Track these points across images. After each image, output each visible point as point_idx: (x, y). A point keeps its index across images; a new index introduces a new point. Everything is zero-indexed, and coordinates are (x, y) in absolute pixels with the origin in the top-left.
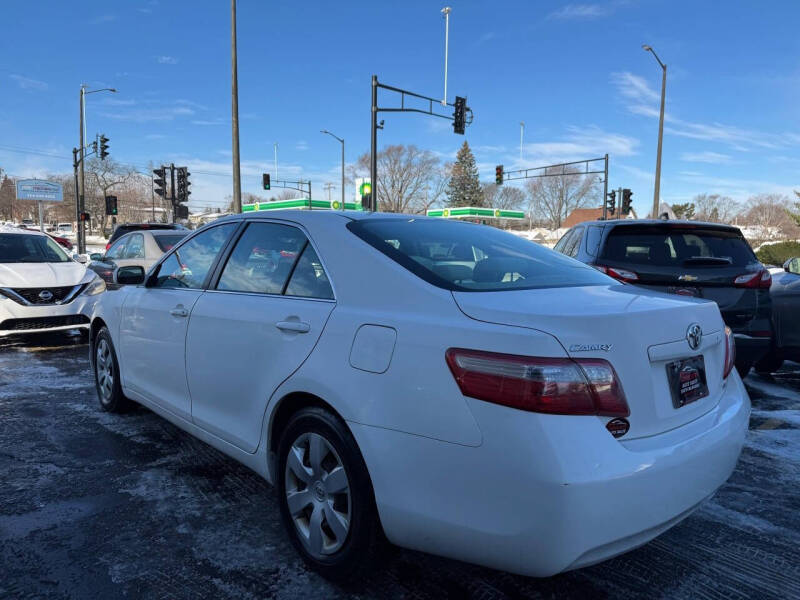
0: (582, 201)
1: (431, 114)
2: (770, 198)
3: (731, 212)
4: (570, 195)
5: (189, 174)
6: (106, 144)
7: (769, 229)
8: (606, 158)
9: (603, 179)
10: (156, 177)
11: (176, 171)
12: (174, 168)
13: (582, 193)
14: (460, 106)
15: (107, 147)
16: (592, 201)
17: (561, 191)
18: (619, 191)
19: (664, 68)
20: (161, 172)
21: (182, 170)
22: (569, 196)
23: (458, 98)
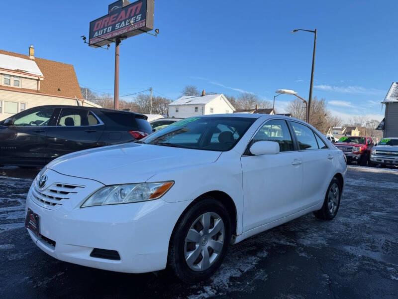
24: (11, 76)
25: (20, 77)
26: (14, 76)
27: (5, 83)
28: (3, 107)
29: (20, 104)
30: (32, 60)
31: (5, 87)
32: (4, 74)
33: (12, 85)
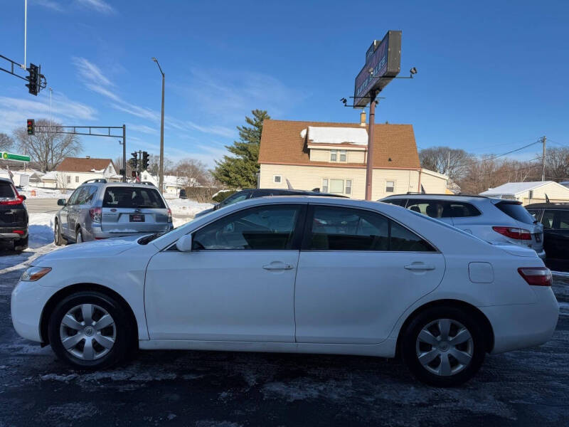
0: (65, 151)
1: (12, 74)
2: (192, 161)
3: (168, 167)
4: (55, 144)
7: (192, 180)
8: (124, 127)
9: (122, 142)
13: (66, 144)
14: (34, 70)
16: (74, 151)
17: (47, 141)
18: (140, 152)
19: (163, 75)
22: (54, 146)
23: (32, 65)
24: (337, 150)
25: (347, 150)
26: (340, 150)
27: (332, 160)
28: (329, 186)
29: (345, 181)
30: (363, 127)
31: (330, 164)
32: (330, 150)
33: (338, 161)
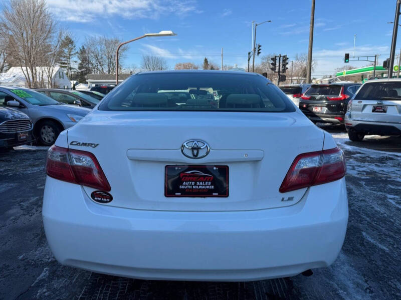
5: (288, 59)
6: (260, 48)
10: (272, 62)
11: (281, 58)
12: (280, 56)
15: (260, 49)
20: (274, 59)
21: (285, 56)
